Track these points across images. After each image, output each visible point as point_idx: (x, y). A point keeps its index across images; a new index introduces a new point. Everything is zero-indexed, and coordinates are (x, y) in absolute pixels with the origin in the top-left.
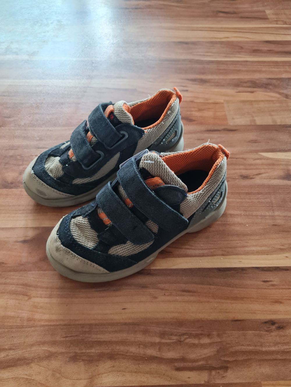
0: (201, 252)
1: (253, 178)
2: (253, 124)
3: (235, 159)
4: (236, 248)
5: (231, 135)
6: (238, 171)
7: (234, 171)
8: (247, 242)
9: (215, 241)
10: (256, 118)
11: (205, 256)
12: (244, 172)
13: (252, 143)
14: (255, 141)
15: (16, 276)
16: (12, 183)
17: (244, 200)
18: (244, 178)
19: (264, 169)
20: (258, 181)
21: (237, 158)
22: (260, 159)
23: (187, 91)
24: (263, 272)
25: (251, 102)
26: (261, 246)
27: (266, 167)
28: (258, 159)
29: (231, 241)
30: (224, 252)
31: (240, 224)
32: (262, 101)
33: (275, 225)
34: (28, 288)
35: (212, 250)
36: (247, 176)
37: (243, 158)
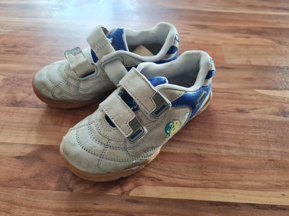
0: (193, 182)
1: (249, 112)
2: (249, 64)
3: (231, 94)
4: (230, 181)
5: (228, 72)
6: (234, 105)
7: (229, 105)
8: (241, 176)
9: (209, 172)
10: (251, 60)
11: (197, 187)
12: (240, 106)
13: (248, 80)
14: (250, 79)
15: (3, 192)
16: (20, 102)
17: (239, 133)
18: (239, 112)
19: (259, 104)
20: (253, 115)
21: (233, 93)
22: (256, 95)
23: (189, 34)
24: (257, 210)
25: (247, 46)
26: (256, 181)
27: (261, 103)
28: (253, 95)
29: (225, 173)
30: (216, 185)
31: (234, 156)
32: (257, 45)
33: (271, 160)
34: (13, 205)
35: (204, 182)
36: (242, 110)
37: (239, 94)
